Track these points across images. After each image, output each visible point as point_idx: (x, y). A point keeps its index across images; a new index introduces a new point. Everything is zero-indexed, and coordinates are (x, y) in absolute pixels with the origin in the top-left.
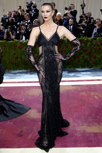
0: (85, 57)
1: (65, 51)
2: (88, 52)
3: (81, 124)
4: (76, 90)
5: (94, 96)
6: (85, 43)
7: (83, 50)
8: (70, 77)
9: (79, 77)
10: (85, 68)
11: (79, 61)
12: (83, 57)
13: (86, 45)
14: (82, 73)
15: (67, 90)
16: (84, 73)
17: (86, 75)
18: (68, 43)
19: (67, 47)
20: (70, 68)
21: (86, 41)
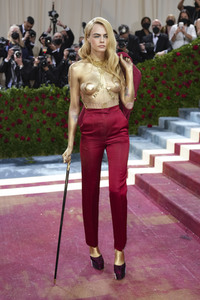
0: (53, 131)
1: (6, 118)
2: (60, 118)
3: (49, 283)
4: (35, 205)
5: (75, 215)
6: (51, 98)
7: (49, 115)
8: (20, 175)
9: (41, 175)
10: (53, 154)
11: (39, 140)
12: (49, 130)
13: (54, 103)
14: (48, 166)
15: (15, 206)
16: (53, 166)
17: (57, 169)
18: (13, 100)
19: (12, 109)
20: (20, 155)
21: (53, 94)
